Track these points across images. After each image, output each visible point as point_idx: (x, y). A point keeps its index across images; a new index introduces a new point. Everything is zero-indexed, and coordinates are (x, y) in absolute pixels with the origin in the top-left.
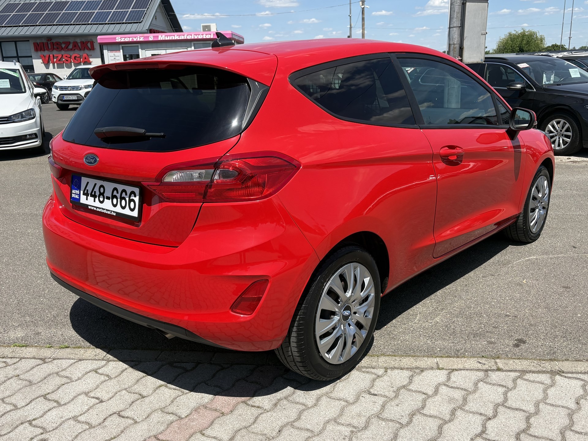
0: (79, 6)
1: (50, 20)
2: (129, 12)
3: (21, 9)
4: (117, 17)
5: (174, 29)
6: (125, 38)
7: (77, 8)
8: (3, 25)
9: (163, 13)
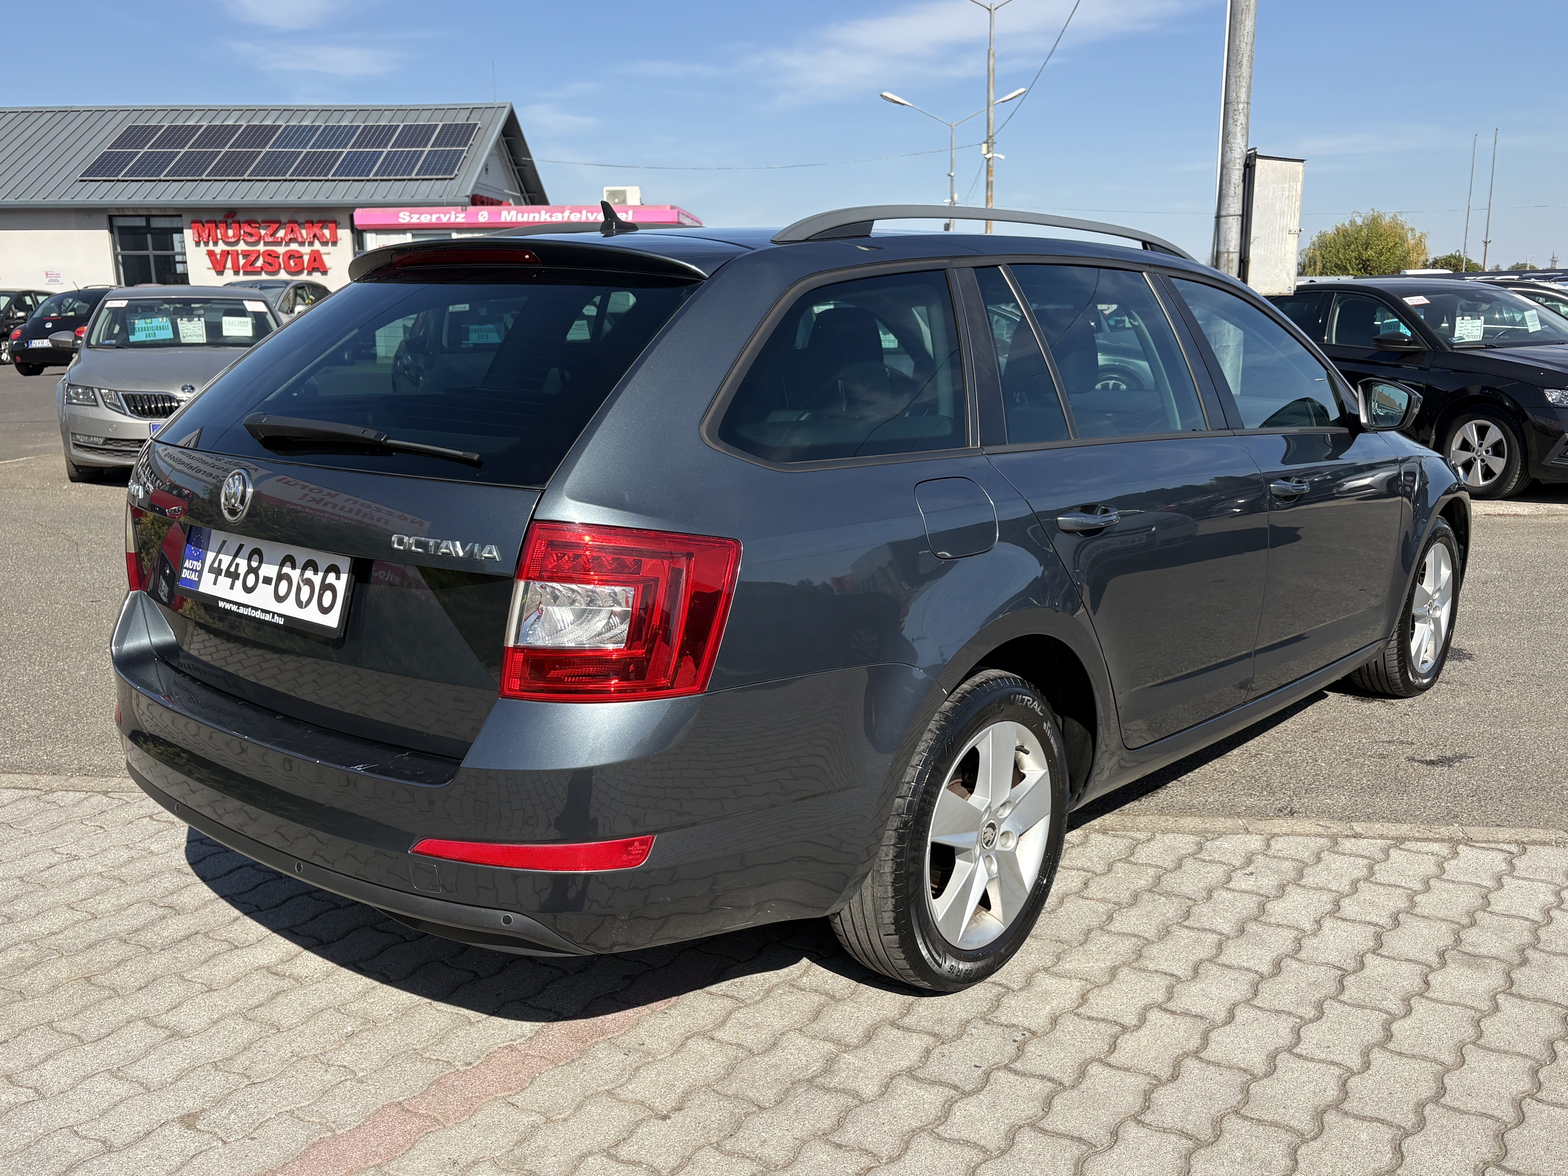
0: (306, 136)
1: (234, 168)
2: (425, 153)
3: (163, 141)
4: (395, 165)
5: (526, 195)
6: (421, 214)
7: (301, 143)
8: (120, 177)
9: (503, 157)
